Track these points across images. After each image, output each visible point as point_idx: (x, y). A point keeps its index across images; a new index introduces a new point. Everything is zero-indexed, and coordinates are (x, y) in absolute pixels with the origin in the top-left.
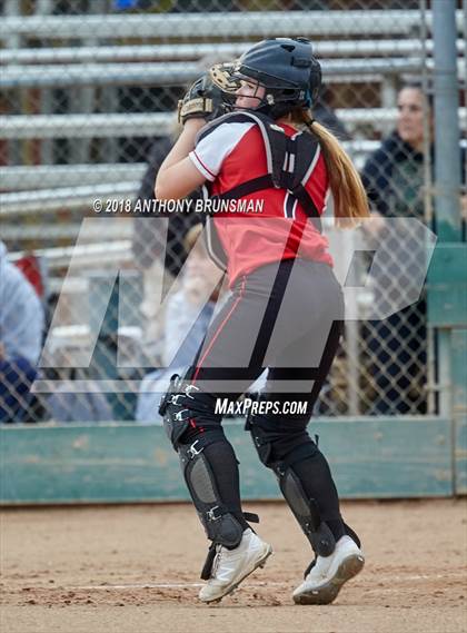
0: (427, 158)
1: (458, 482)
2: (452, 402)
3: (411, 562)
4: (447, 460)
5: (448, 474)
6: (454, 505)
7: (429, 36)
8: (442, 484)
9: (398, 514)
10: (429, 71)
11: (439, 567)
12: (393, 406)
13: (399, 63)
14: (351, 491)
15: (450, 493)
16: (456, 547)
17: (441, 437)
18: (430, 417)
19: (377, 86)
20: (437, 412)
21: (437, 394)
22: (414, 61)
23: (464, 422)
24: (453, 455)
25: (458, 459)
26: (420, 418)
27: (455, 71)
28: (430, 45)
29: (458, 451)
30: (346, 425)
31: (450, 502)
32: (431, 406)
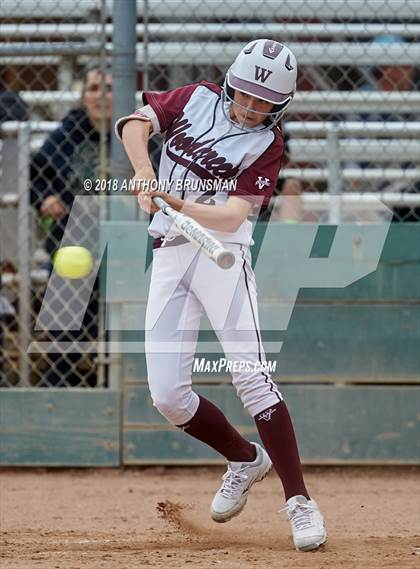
0: (103, 138)
1: (125, 453)
2: (122, 375)
3: (80, 528)
4: (116, 431)
5: (116, 445)
6: (121, 475)
7: (109, 21)
8: (110, 454)
9: (65, 482)
10: (108, 53)
11: (107, 532)
12: (63, 377)
13: (78, 46)
14: (20, 460)
15: (117, 464)
16: (123, 515)
17: (110, 410)
18: (99, 390)
19: (55, 67)
20: (106, 385)
21: (107, 367)
22: (94, 44)
23: (132, 395)
24: (122, 426)
25: (125, 430)
26: (89, 390)
27: (134, 54)
28: (109, 28)
29: (126, 423)
30: (17, 395)
31: (117, 472)
32: (101, 379)
